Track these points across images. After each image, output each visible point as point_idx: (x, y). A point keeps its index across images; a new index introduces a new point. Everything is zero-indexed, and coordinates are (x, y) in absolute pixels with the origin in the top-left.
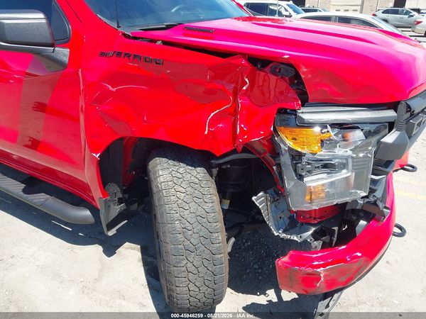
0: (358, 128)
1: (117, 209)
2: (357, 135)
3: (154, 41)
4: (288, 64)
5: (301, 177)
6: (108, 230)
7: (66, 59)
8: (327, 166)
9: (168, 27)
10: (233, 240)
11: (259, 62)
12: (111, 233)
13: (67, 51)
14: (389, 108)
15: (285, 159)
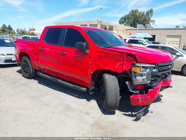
0: (148, 68)
1: (93, 88)
2: (148, 70)
3: (108, 50)
4: (134, 55)
5: (136, 77)
6: (91, 93)
7: (88, 53)
8: (141, 75)
9: (109, 47)
10: (121, 97)
11: (128, 54)
12: (91, 94)
13: (89, 51)
14: (154, 64)
15: (133, 73)
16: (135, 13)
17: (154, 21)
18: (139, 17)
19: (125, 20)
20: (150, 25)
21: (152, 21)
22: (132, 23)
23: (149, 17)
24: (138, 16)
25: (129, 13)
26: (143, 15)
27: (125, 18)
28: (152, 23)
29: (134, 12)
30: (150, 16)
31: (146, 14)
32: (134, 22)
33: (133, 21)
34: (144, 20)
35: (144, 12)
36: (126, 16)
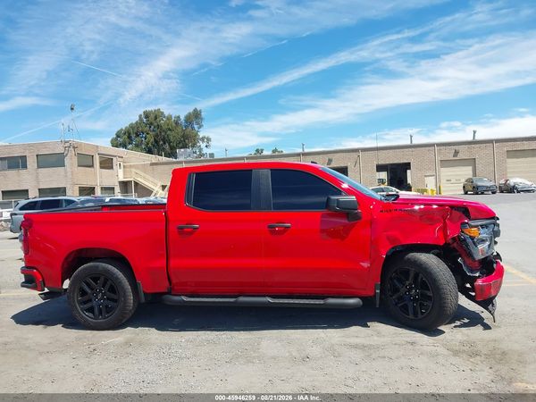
5: (477, 246)
8: (482, 241)
16: (156, 118)
17: (209, 140)
18: (170, 130)
19: (129, 137)
20: (201, 150)
21: (203, 139)
22: (150, 145)
23: (193, 128)
24: (165, 127)
25: (137, 119)
26: (177, 123)
27: (129, 134)
28: (205, 144)
29: (152, 116)
30: (196, 127)
31: (186, 121)
32: (156, 142)
33: (152, 140)
34: (183, 136)
35: (179, 117)
36: (132, 126)
